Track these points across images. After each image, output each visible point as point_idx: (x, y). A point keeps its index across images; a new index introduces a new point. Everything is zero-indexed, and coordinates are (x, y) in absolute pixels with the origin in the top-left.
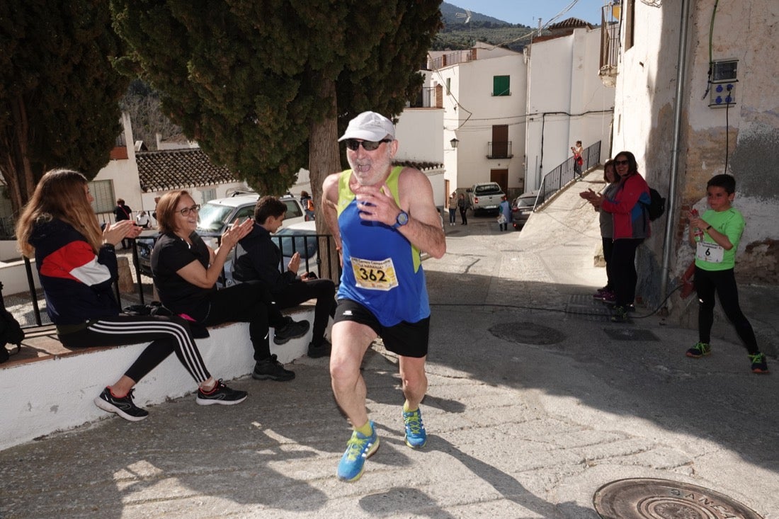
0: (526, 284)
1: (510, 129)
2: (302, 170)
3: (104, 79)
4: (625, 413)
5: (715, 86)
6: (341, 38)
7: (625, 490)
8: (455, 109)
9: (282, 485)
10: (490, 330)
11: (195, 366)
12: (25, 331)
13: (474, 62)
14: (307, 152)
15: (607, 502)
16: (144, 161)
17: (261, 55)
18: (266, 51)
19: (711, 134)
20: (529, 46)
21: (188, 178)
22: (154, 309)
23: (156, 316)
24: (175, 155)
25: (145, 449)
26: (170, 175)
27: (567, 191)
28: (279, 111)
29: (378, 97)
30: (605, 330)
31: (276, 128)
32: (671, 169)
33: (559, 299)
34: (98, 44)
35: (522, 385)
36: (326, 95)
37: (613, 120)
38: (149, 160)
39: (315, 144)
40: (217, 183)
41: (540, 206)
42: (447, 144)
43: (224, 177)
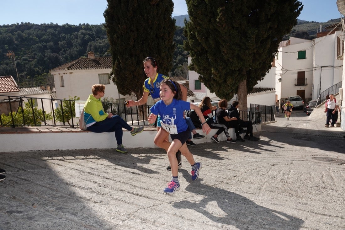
1: (306, 73)
6: (251, 61)
10: (293, 137)
11: (227, 134)
13: (289, 46)
20: (314, 39)
41: (319, 105)
42: (277, 81)
43: (190, 95)
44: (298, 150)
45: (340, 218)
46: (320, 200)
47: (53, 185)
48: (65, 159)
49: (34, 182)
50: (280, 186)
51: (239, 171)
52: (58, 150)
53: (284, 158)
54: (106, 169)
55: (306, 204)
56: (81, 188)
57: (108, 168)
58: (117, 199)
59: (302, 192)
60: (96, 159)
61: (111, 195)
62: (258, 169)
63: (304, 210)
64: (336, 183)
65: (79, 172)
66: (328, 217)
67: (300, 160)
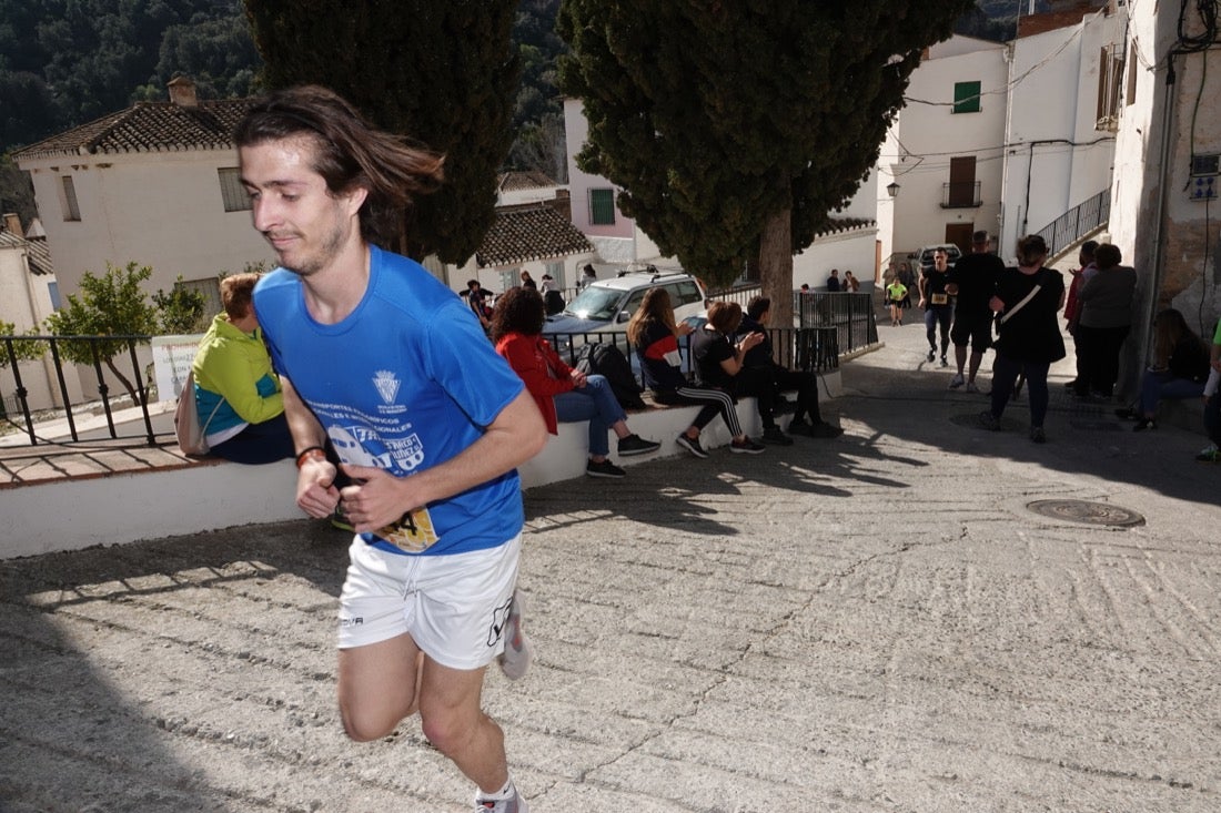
1: (977, 164)
5: (1196, 180)
11: (731, 422)
13: (926, 63)
19: (1192, 227)
20: (1011, 43)
26: (509, 244)
29: (832, 182)
35: (982, 455)
40: (567, 253)
42: (882, 191)
43: (574, 245)
44: (972, 471)
45: (1164, 785)
46: (1088, 707)
47: (104, 739)
48: (132, 592)
49: (21, 735)
50: (946, 649)
51: (795, 588)
52: (100, 546)
53: (936, 511)
54: (307, 626)
55: (1047, 729)
56: (224, 742)
57: (316, 621)
58: (375, 780)
59: (1024, 673)
60: (259, 576)
61: (350, 764)
62: (857, 569)
63: (1048, 761)
64: (1122, 619)
65: (203, 658)
66: (1129, 786)
67: (988, 519)
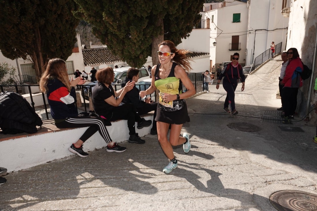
0: (244, 106)
1: (240, 37)
2: (149, 57)
3: (70, 20)
4: (286, 163)
7: (284, 195)
8: (215, 29)
9: (140, 184)
10: (228, 125)
11: (106, 136)
12: (43, 121)
13: (225, 8)
14: (151, 50)
15: (275, 199)
16: (85, 53)
17: (132, 9)
18: (134, 7)
21: (103, 60)
22: (90, 114)
23: (91, 117)
24: (97, 50)
25: (87, 168)
26: (95, 59)
27: (266, 65)
28: (140, 32)
29: (181, 25)
30: (279, 126)
31: (138, 39)
32: (313, 55)
33: (259, 113)
34: (67, 5)
35: (241, 149)
36: (159, 25)
37: (287, 33)
38: (87, 53)
39: (154, 46)
40: (114, 62)
41: (253, 72)
43: (117, 59)
